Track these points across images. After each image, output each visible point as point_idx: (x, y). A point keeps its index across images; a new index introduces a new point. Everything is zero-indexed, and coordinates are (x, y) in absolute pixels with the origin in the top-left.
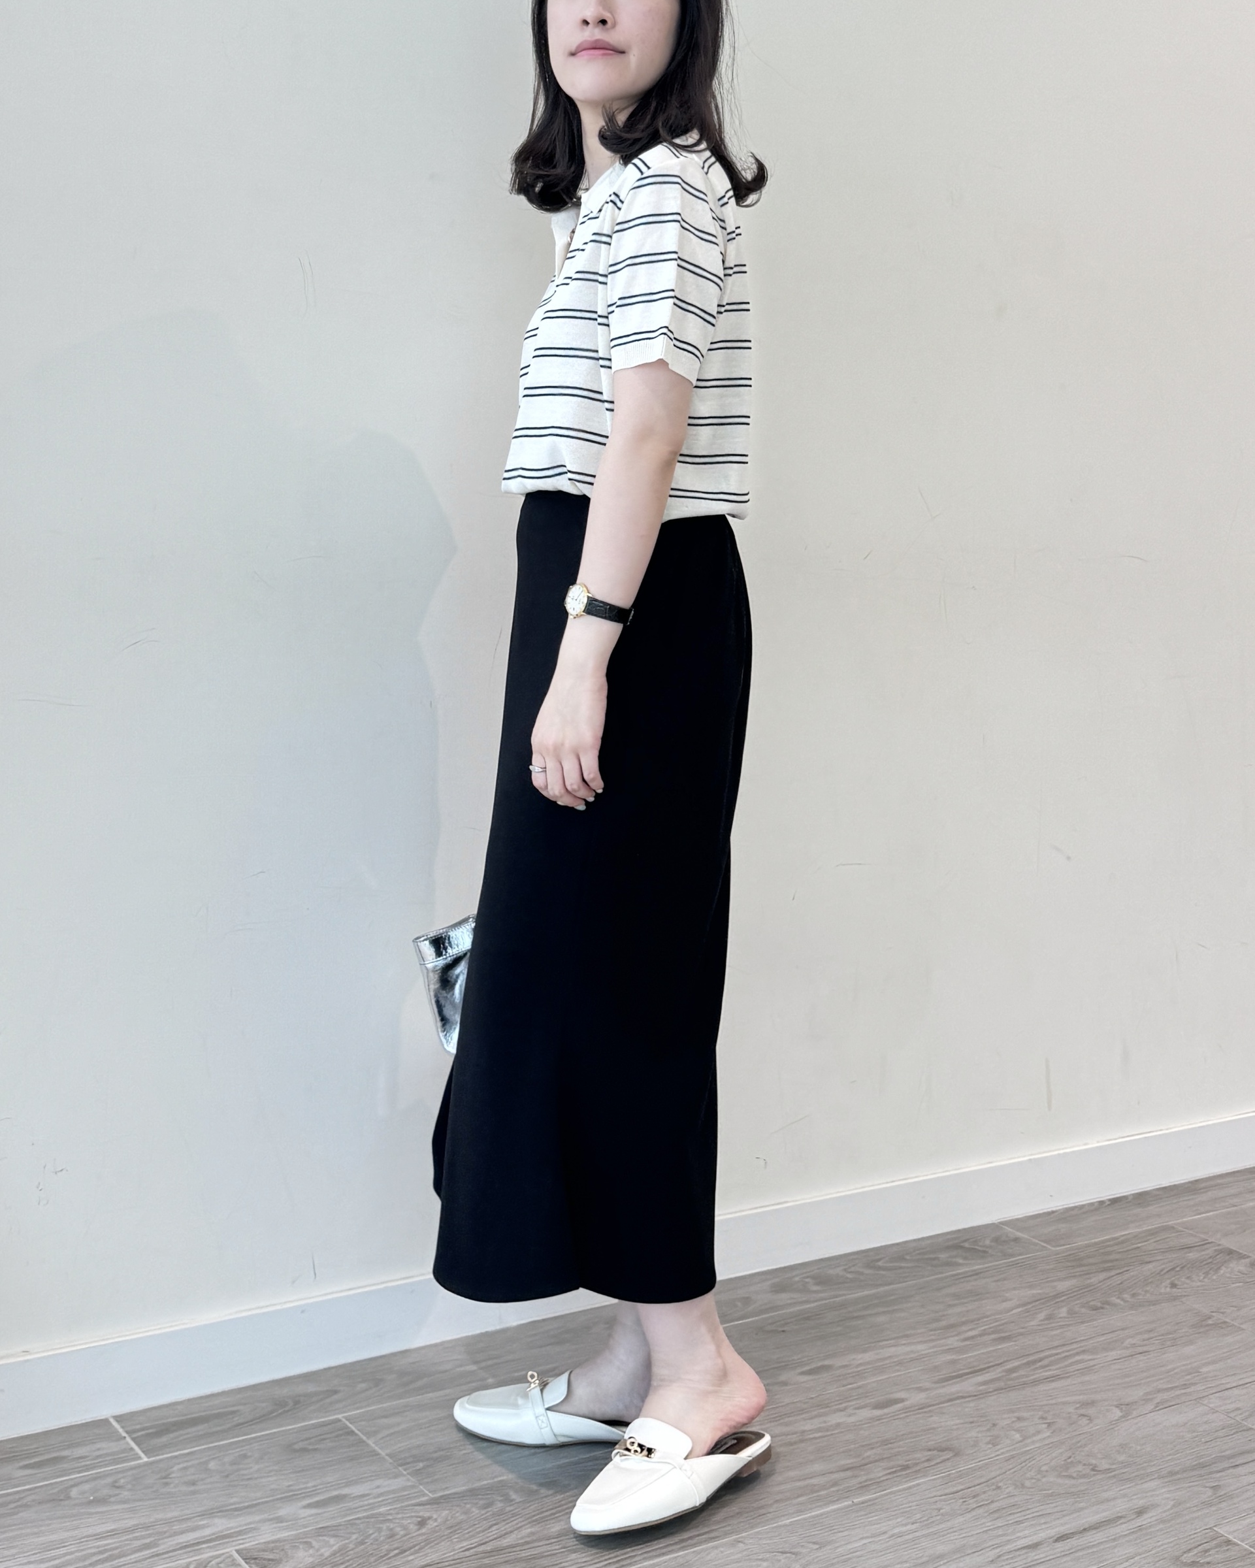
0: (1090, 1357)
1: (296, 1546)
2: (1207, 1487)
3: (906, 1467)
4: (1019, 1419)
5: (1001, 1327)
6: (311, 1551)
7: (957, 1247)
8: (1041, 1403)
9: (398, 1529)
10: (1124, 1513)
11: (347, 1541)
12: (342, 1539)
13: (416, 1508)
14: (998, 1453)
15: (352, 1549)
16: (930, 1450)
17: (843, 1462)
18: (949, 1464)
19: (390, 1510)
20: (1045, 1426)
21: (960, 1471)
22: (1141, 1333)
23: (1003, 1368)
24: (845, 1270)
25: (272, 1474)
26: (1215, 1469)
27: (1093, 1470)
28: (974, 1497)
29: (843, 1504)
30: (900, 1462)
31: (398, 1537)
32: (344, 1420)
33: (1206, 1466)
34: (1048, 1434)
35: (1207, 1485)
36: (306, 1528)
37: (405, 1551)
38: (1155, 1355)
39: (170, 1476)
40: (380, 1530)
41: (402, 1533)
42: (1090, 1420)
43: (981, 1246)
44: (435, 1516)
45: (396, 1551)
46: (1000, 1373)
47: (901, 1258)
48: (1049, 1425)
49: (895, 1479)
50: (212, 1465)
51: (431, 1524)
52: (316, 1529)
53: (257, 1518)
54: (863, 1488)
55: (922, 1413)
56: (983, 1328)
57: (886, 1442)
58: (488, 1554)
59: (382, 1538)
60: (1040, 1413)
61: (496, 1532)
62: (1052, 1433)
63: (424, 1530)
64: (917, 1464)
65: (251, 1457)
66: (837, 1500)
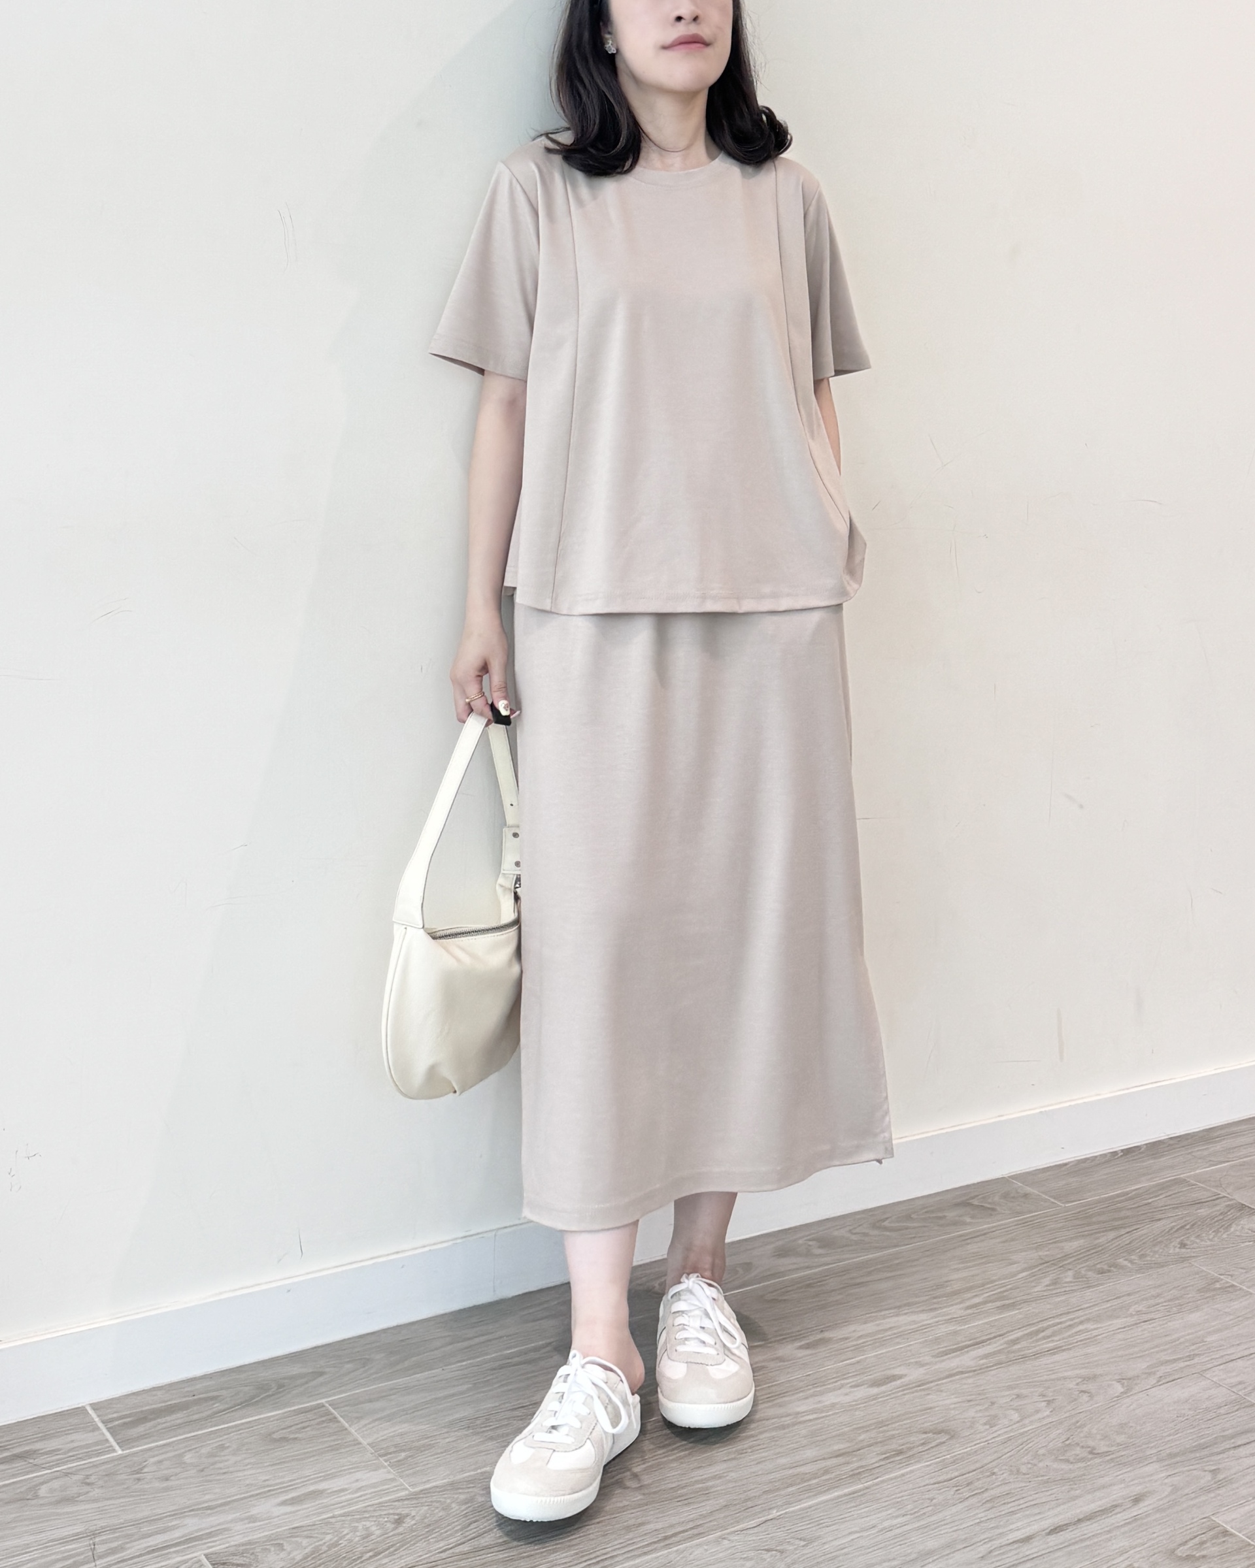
0: (1095, 1326)
1: (267, 1549)
2: (1206, 1471)
3: (900, 1452)
4: (1018, 1396)
5: (1005, 1294)
6: (283, 1555)
7: (966, 1204)
8: (1042, 1378)
9: (374, 1528)
10: (1120, 1502)
11: (321, 1543)
12: (315, 1540)
13: (396, 1503)
14: (994, 1435)
15: (324, 1553)
16: (926, 1433)
17: (836, 1447)
18: (944, 1448)
19: (368, 1506)
20: (1044, 1404)
21: (955, 1456)
22: (1147, 1299)
23: (1006, 1339)
24: (850, 1231)
25: (249, 1467)
26: (1216, 1450)
27: (1091, 1453)
28: (968, 1485)
29: (833, 1495)
30: (894, 1446)
31: (373, 1537)
32: (327, 1405)
33: (1207, 1447)
34: (1048, 1413)
35: (1206, 1468)
36: (279, 1527)
37: (380, 1554)
38: (1161, 1323)
39: (143, 1471)
40: (355, 1529)
41: (378, 1532)
42: (1091, 1396)
43: (989, 1203)
44: (413, 1513)
45: (371, 1554)
46: (1001, 1345)
47: (908, 1217)
48: (1049, 1402)
49: (889, 1466)
50: (188, 1458)
51: (409, 1522)
52: (289, 1529)
53: (230, 1517)
54: (855, 1476)
55: (921, 1390)
56: (988, 1294)
57: (881, 1424)
58: (464, 1556)
59: (357, 1539)
60: (1040, 1390)
61: (475, 1530)
62: (1051, 1412)
63: (401, 1530)
64: (910, 1449)
65: (228, 1447)
66: (828, 1490)
